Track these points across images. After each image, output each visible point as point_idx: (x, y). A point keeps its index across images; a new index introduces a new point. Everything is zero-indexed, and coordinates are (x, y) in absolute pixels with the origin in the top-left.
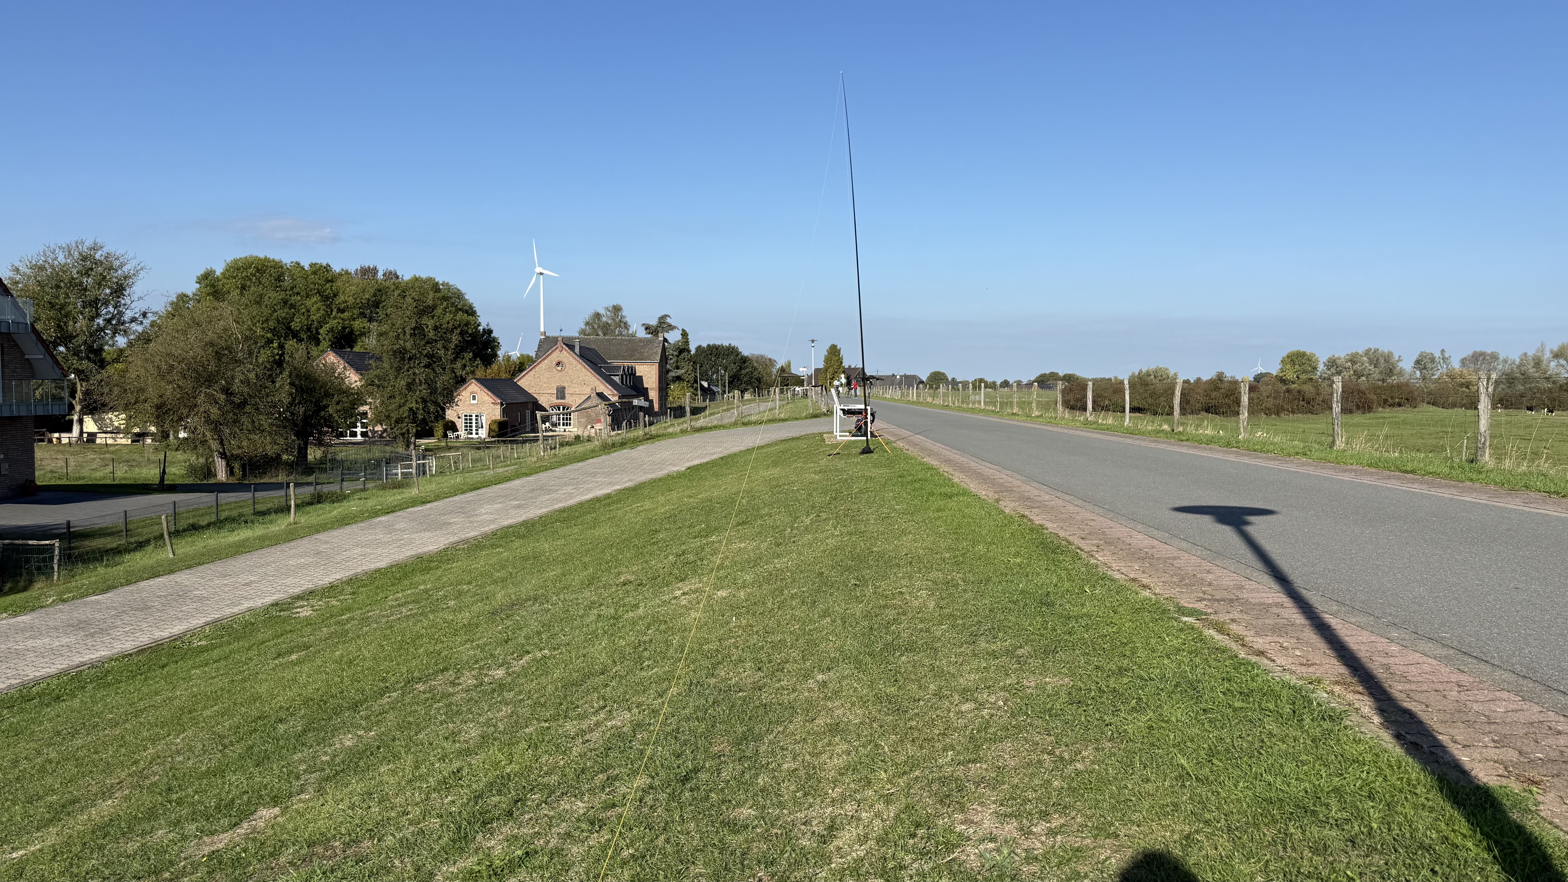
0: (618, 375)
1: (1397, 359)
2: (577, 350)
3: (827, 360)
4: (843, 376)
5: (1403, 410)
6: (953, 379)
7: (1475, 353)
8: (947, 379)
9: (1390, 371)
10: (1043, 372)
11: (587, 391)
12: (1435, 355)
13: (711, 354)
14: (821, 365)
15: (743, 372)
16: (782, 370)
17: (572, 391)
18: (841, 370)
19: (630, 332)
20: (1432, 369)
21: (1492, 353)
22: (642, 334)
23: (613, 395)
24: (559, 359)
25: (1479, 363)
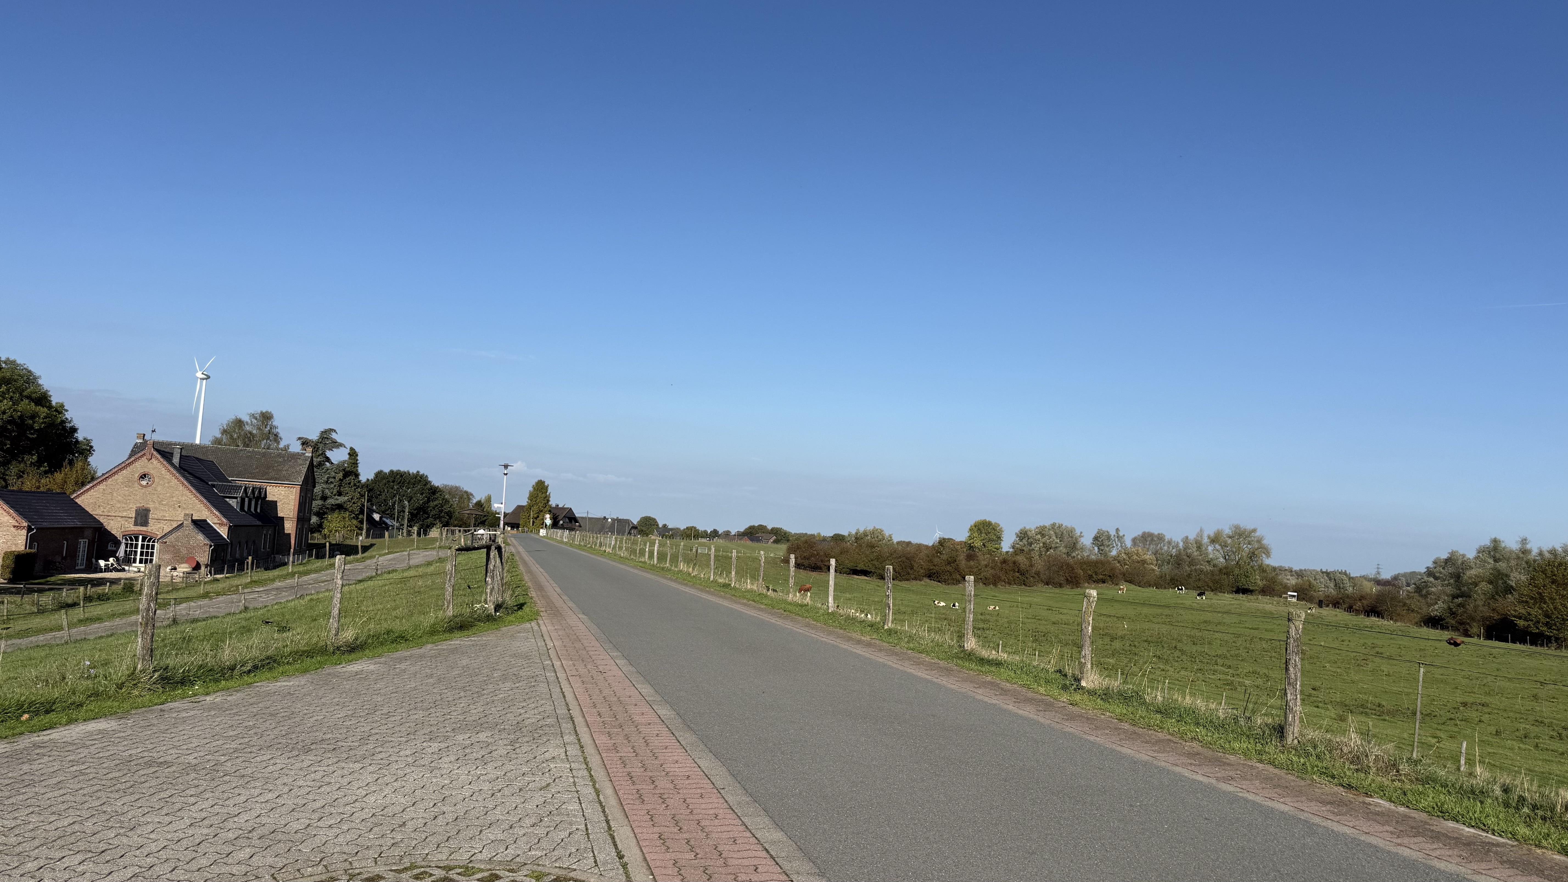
0: (236, 498)
1: (1079, 534)
2: (176, 460)
3: (533, 497)
4: (548, 516)
5: (1106, 587)
6: (665, 526)
7: (1144, 533)
8: (658, 525)
9: (1074, 545)
10: (752, 524)
11: (180, 516)
12: (1111, 533)
13: (393, 482)
14: (524, 502)
15: (432, 504)
16: (479, 504)
17: (159, 515)
18: (547, 508)
19: (281, 446)
20: (1109, 545)
21: (1159, 534)
22: (296, 448)
23: (221, 524)
24: (146, 470)
25: (1148, 543)
